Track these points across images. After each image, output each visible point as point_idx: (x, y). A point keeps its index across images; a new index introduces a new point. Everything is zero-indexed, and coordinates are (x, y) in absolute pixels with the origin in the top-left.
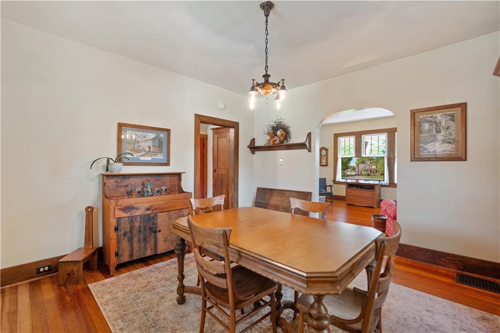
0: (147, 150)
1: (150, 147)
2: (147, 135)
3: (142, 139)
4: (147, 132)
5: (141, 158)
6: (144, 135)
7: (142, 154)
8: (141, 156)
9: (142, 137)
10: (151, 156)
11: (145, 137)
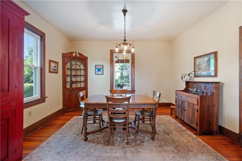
0: (204, 68)
1: (206, 66)
2: (204, 60)
3: (202, 62)
4: (204, 58)
5: (202, 73)
6: (203, 60)
7: (202, 71)
8: (202, 72)
9: (202, 61)
10: (206, 72)
11: (203, 61)
